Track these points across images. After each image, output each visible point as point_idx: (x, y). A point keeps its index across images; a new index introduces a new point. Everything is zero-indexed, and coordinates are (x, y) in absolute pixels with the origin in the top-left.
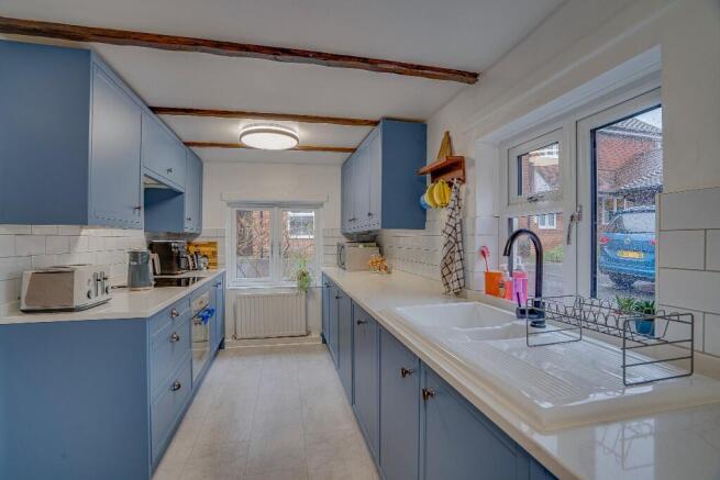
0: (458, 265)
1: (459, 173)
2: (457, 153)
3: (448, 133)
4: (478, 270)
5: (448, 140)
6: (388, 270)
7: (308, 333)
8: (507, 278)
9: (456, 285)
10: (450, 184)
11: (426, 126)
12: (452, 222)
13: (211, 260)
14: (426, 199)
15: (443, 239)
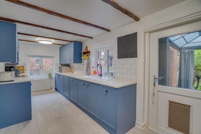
0: (89, 70)
1: (89, 54)
2: (89, 50)
3: (87, 46)
4: (92, 70)
5: (87, 47)
6: (73, 72)
7: (52, 89)
8: (97, 71)
9: (89, 73)
10: (87, 55)
11: (82, 43)
12: (88, 62)
13: (23, 71)
14: (82, 58)
15: (86, 65)
